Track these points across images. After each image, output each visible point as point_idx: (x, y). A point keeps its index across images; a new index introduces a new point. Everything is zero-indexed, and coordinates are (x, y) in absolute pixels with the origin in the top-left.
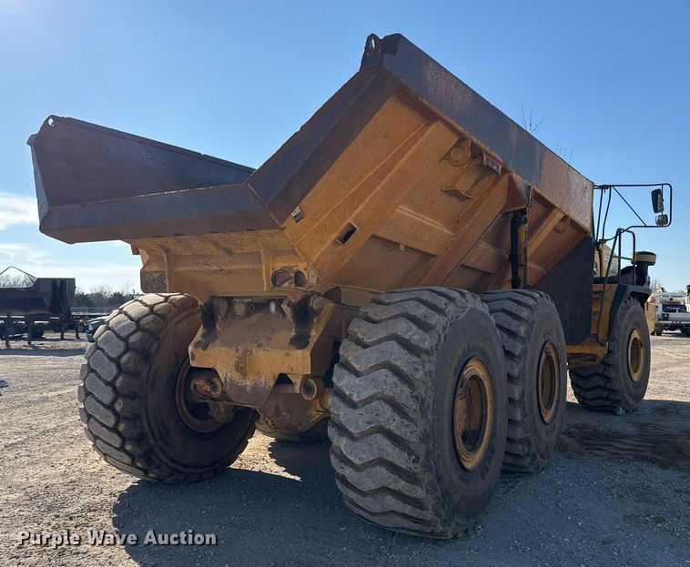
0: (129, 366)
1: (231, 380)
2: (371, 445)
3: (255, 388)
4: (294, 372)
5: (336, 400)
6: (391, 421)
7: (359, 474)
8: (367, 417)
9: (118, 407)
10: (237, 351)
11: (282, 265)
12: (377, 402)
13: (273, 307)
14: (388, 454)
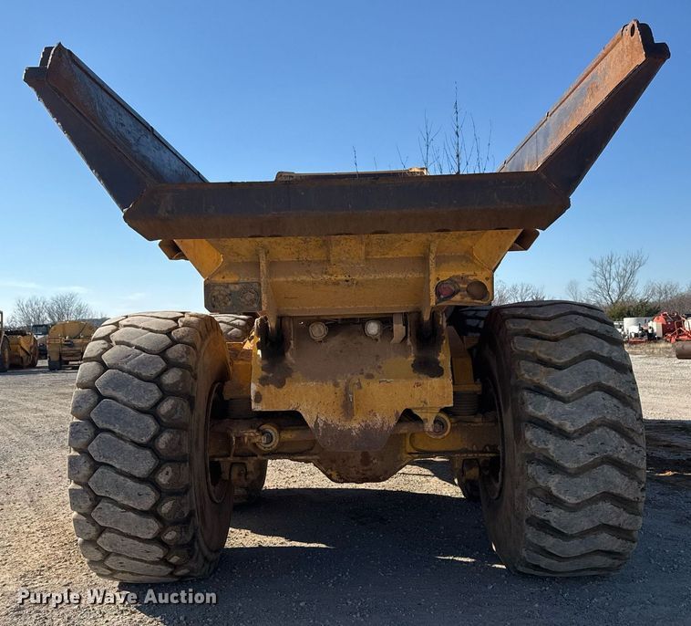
0: (175, 417)
1: (325, 423)
2: (596, 479)
3: (366, 432)
4: (429, 405)
5: (540, 432)
6: (619, 449)
7: (572, 515)
8: (590, 448)
9: (163, 479)
10: (336, 385)
11: (452, 274)
12: (600, 429)
13: (373, 328)
14: (616, 486)
